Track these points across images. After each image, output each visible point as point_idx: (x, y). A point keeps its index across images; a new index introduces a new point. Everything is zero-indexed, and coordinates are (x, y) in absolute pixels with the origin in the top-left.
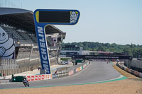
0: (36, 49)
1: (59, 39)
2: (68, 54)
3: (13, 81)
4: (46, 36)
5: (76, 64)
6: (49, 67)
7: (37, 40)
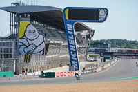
0: (66, 46)
1: (88, 36)
2: (96, 51)
3: (43, 77)
4: (75, 33)
5: (104, 61)
6: (78, 64)
7: (66, 37)
